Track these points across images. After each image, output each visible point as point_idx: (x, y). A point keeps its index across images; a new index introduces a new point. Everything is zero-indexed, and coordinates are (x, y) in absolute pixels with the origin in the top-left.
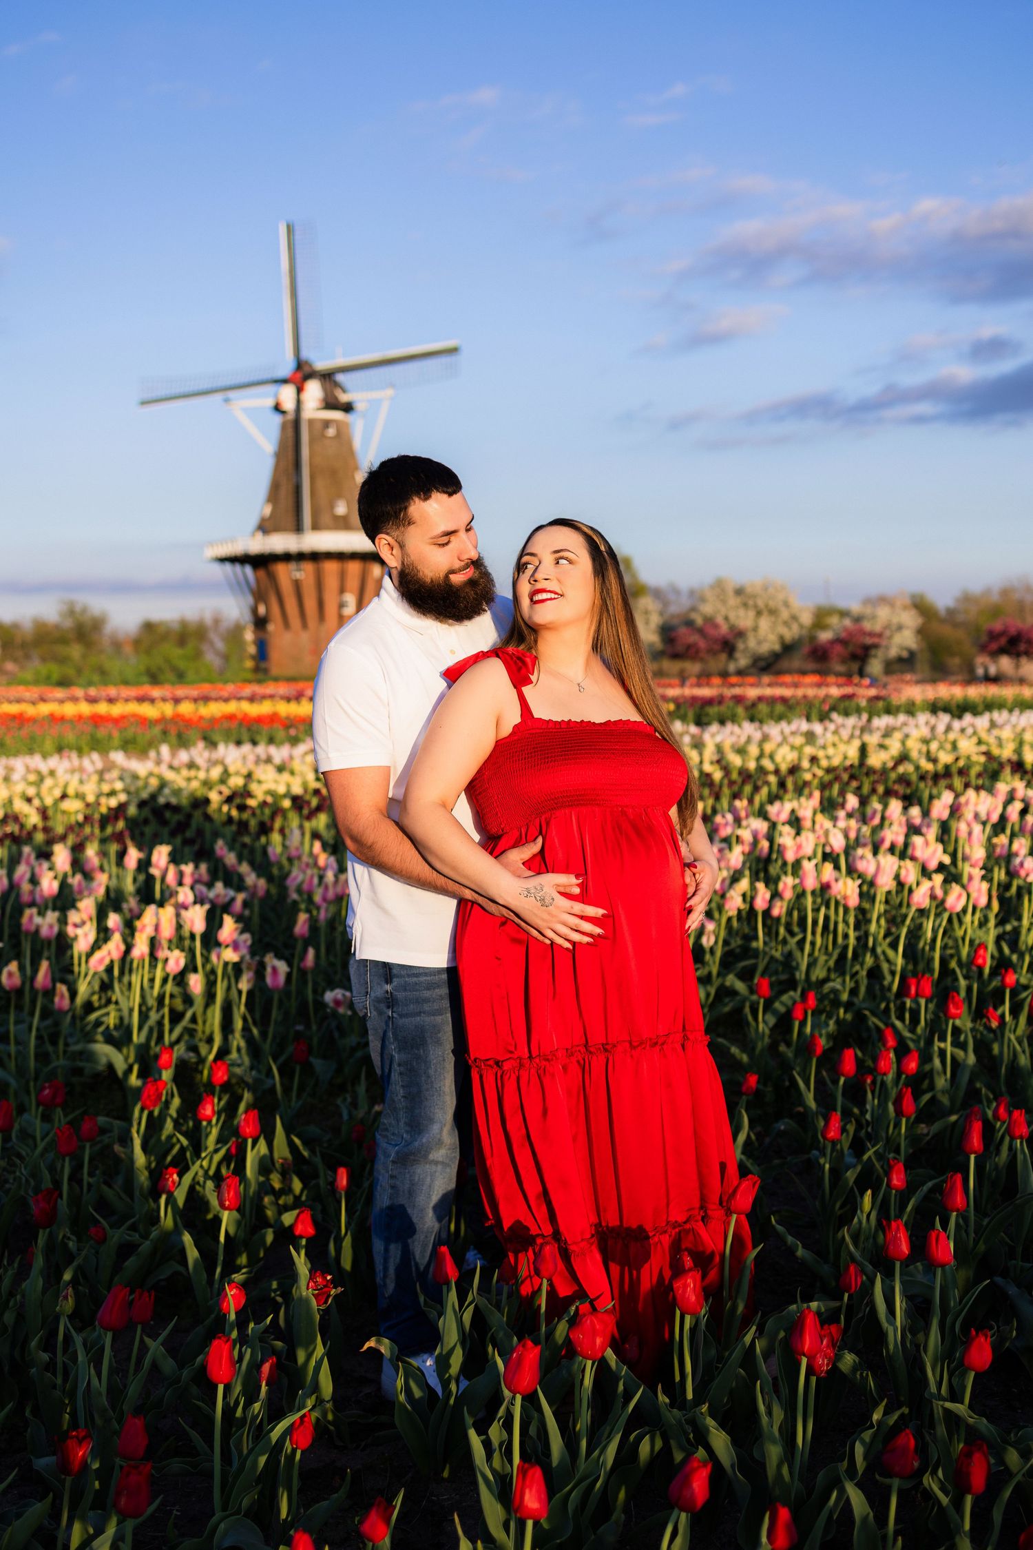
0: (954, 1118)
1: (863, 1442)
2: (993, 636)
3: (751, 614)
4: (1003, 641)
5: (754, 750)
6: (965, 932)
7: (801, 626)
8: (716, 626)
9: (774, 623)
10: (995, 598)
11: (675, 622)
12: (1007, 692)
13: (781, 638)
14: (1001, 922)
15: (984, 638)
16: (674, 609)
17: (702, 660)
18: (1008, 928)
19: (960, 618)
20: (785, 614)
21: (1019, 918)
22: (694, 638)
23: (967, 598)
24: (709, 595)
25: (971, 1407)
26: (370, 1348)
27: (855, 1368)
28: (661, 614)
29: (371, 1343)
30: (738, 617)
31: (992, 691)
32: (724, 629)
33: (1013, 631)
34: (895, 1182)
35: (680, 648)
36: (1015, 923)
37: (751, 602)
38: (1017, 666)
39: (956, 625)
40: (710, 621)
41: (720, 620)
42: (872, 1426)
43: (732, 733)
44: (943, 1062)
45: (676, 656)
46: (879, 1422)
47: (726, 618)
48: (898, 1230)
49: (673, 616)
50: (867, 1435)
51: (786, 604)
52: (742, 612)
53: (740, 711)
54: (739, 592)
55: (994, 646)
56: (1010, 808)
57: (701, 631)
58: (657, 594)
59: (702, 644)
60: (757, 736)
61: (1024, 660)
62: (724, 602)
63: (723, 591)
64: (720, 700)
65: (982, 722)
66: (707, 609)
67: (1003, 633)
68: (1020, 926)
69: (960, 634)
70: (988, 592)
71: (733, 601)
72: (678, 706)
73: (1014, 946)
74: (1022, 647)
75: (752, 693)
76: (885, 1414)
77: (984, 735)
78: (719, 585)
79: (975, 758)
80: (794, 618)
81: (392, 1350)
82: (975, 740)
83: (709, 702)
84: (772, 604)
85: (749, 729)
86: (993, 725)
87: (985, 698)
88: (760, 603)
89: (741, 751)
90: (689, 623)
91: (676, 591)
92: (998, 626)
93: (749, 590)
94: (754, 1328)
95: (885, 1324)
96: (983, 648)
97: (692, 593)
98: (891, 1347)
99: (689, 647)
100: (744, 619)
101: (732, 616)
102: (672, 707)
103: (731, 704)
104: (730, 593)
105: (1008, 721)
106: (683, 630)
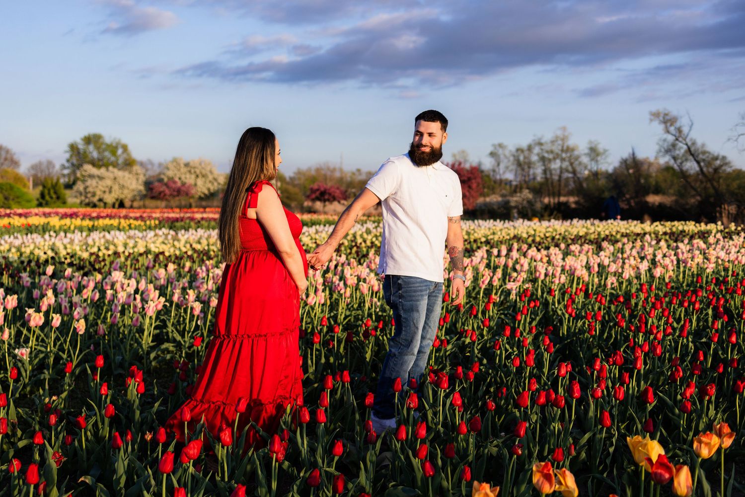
0: (316, 385)
1: (296, 485)
2: (313, 191)
3: (193, 176)
4: (318, 194)
5: (204, 242)
6: (316, 314)
7: (219, 184)
8: (175, 182)
9: (205, 182)
10: (313, 173)
11: (152, 179)
12: (322, 217)
13: (209, 189)
14: (331, 311)
15: (308, 193)
16: (150, 173)
17: (167, 200)
18: (332, 314)
19: (296, 182)
20: (210, 177)
21: (337, 310)
22: (163, 188)
23: (299, 173)
24: (171, 166)
25: (335, 469)
26: (82, 481)
27: (289, 467)
28: (145, 175)
29: (82, 479)
30: (186, 178)
31: (315, 217)
32: (179, 184)
33: (322, 189)
34: (298, 403)
35: (155, 193)
36: (335, 312)
37: (193, 171)
38: (324, 206)
39: (294, 186)
40: (171, 179)
41: (177, 179)
42: (300, 478)
43: (192, 234)
44: (312, 362)
45: (153, 198)
46: (303, 477)
47: (180, 179)
48: (305, 411)
49: (150, 177)
50: (298, 482)
51: (211, 172)
52: (188, 176)
53: (192, 224)
54: (187, 165)
55: (314, 196)
56: (331, 264)
57: (166, 185)
58: (142, 164)
59: (167, 192)
60: (206, 235)
61: (327, 203)
62: (179, 170)
63: (179, 164)
64: (182, 219)
65: (312, 230)
66: (170, 173)
67: (318, 190)
68: (338, 314)
69: (296, 190)
70: (309, 169)
71: (183, 170)
72: (160, 222)
73: (335, 321)
74: (326, 197)
75: (198, 216)
76: (305, 472)
77: (314, 236)
78: (175, 161)
79: (310, 245)
80: (215, 179)
81: (92, 480)
82: (309, 238)
83: (177, 220)
84: (204, 172)
85: (201, 232)
86: (317, 232)
87: (311, 220)
88: (198, 172)
89: (199, 242)
90: (161, 181)
91: (152, 163)
92: (315, 186)
93: (191, 164)
94: (253, 449)
95: (301, 448)
96: (308, 197)
97: (160, 165)
98: (303, 456)
99: (160, 193)
100: (190, 179)
101: (183, 177)
102: (157, 222)
103: (188, 221)
104: (182, 165)
105: (324, 230)
106: (156, 184)
